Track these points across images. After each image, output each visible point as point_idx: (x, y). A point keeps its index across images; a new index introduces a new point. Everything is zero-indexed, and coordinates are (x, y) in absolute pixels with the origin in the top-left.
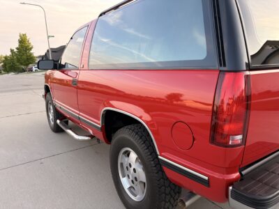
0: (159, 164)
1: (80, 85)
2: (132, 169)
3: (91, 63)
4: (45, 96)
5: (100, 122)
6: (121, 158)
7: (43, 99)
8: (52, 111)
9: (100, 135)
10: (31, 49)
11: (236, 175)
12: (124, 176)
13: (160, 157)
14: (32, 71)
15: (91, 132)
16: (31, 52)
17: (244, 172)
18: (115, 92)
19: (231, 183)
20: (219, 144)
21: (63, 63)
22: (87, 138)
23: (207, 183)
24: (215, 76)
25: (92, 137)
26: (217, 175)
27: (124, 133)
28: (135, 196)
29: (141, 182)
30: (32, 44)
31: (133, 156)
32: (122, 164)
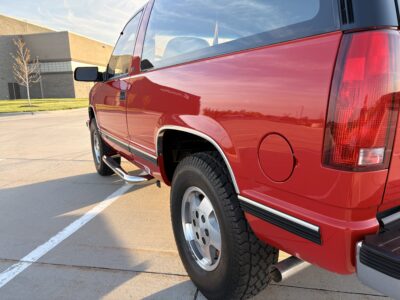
4: (90, 123)
5: (156, 151)
7: (87, 128)
11: (373, 223)
13: (240, 197)
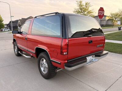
0: (51, 61)
1: (28, 39)
2: (44, 65)
3: (32, 33)
4: (13, 43)
5: (35, 51)
6: (41, 62)
8: (16, 48)
9: (35, 56)
10: (2, 21)
11: (67, 61)
12: (42, 67)
13: (51, 59)
14: (2, 31)
15: (31, 55)
16: (3, 22)
17: (68, 61)
18: (40, 42)
19: (65, 63)
20: (62, 55)
21: (21, 31)
22: (30, 57)
23: (60, 64)
24: (61, 40)
25: (32, 56)
26: (63, 62)
27: (42, 54)
28: (45, 72)
29: (47, 68)
30: (3, 19)
31: (45, 60)
32: (41, 64)
